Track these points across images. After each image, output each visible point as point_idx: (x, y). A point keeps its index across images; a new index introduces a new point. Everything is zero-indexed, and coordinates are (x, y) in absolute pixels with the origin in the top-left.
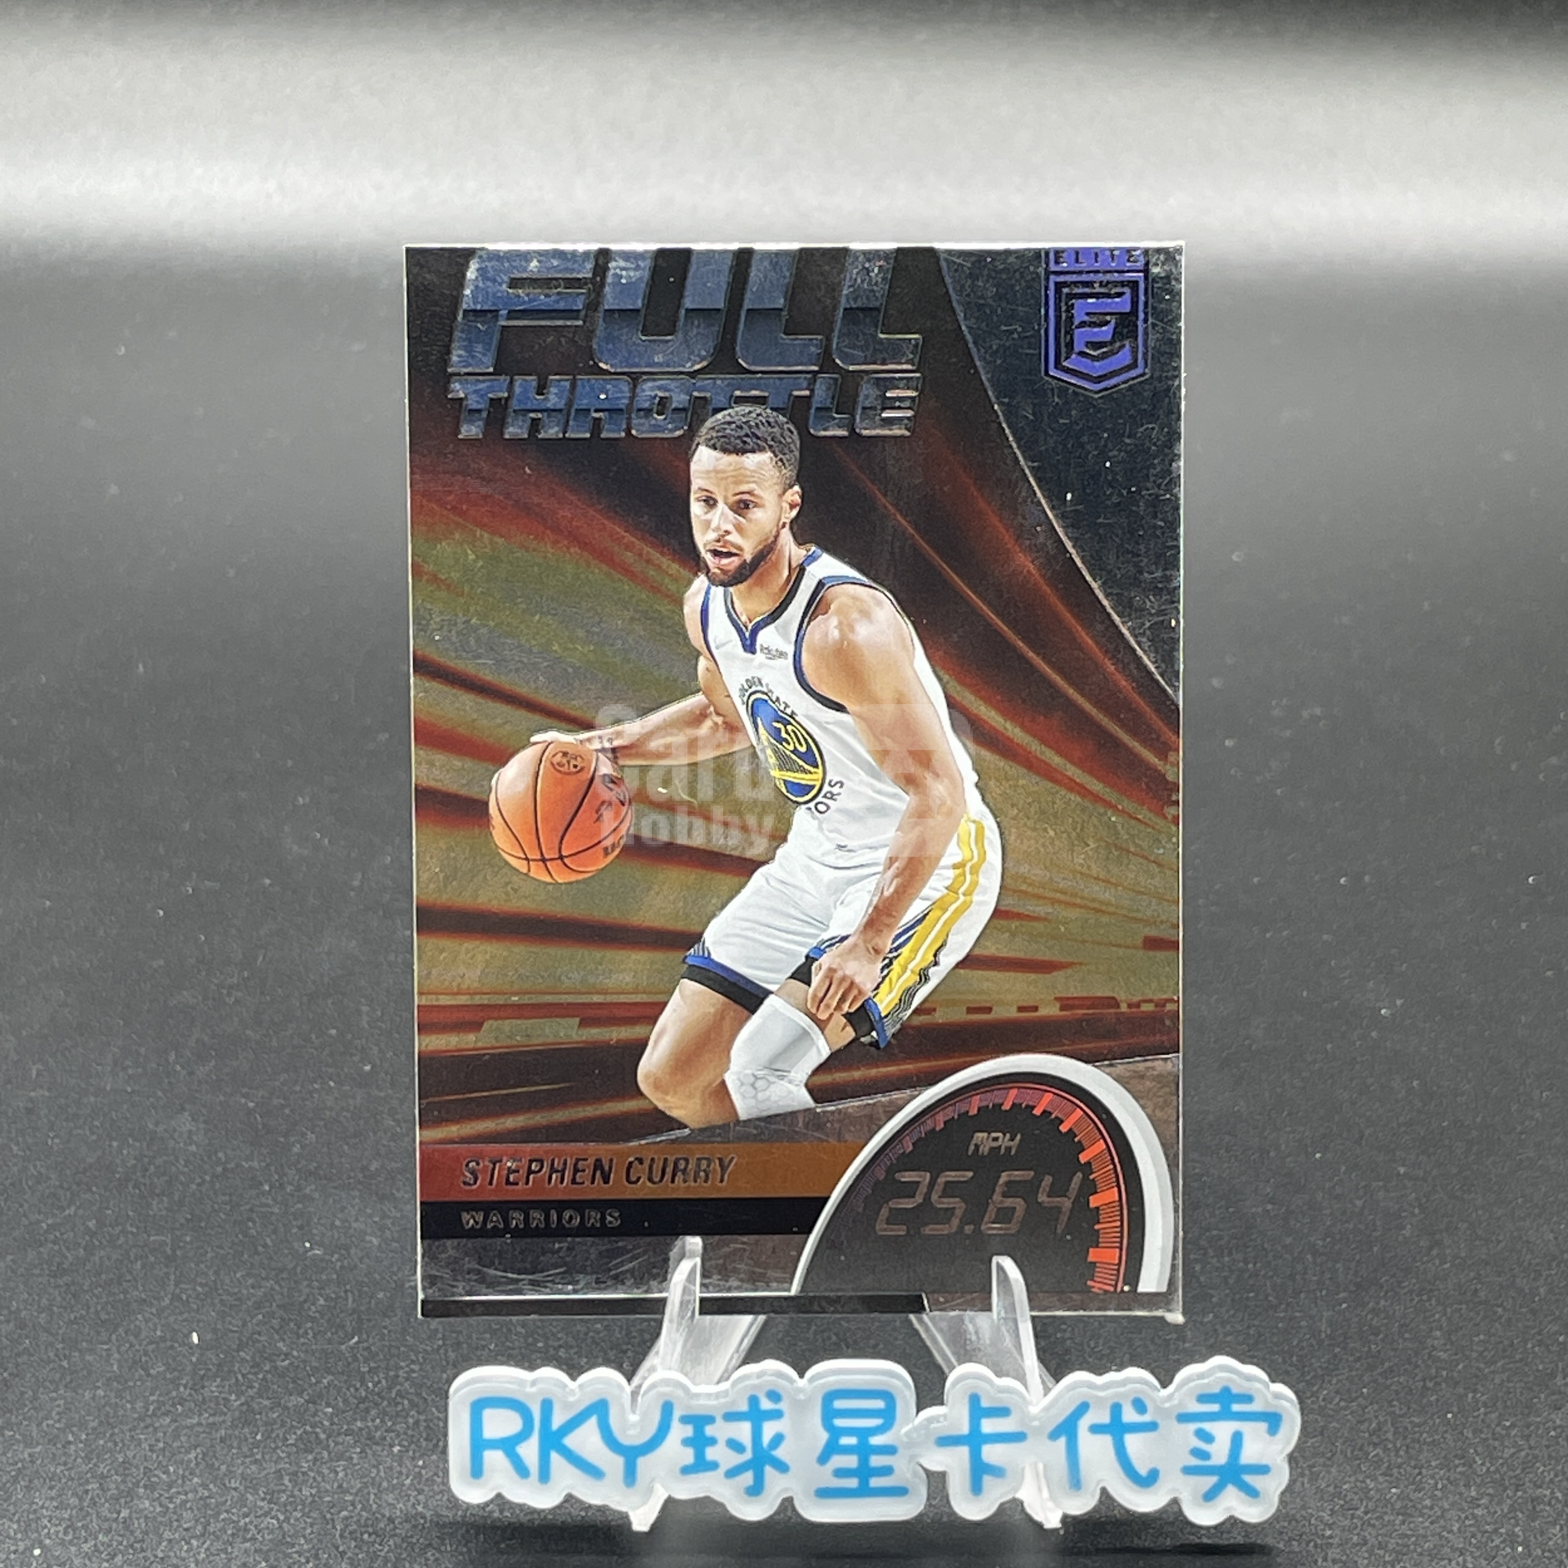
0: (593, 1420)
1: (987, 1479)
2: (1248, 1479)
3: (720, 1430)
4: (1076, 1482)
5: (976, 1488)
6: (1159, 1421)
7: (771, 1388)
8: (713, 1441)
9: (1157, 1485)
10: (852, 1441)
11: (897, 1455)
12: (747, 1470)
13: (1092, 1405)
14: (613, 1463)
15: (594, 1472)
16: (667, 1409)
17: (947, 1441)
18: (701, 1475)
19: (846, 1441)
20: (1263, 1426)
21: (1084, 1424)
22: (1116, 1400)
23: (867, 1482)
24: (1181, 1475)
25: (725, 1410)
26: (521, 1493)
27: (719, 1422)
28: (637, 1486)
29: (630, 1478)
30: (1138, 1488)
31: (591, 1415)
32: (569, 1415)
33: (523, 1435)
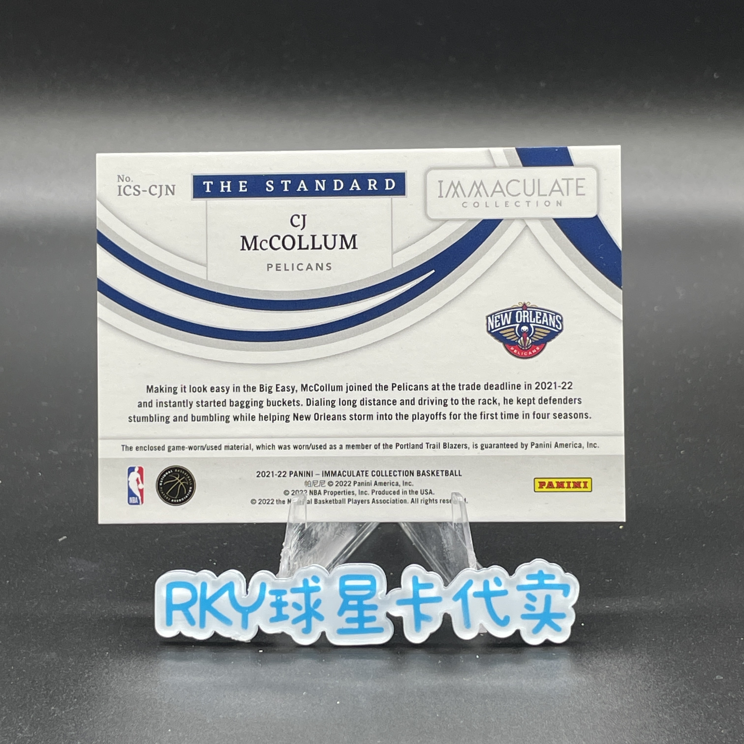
0: (226, 594)
1: (423, 623)
2: (555, 621)
3: (289, 598)
4: (468, 625)
5: (418, 627)
6: (508, 590)
7: (314, 575)
8: (286, 604)
9: (508, 625)
10: (355, 603)
11: (378, 610)
12: (303, 619)
13: (474, 582)
14: (236, 616)
15: (226, 621)
16: (263, 586)
17: (401, 602)
18: (280, 622)
19: (352, 603)
20: (561, 591)
21: (471, 591)
22: (486, 579)
23: (363, 625)
24: (521, 619)
25: (290, 588)
26: (189, 633)
27: (289, 594)
28: (248, 628)
29: (245, 625)
30: (499, 627)
31: (225, 591)
32: (216, 590)
33: (192, 602)
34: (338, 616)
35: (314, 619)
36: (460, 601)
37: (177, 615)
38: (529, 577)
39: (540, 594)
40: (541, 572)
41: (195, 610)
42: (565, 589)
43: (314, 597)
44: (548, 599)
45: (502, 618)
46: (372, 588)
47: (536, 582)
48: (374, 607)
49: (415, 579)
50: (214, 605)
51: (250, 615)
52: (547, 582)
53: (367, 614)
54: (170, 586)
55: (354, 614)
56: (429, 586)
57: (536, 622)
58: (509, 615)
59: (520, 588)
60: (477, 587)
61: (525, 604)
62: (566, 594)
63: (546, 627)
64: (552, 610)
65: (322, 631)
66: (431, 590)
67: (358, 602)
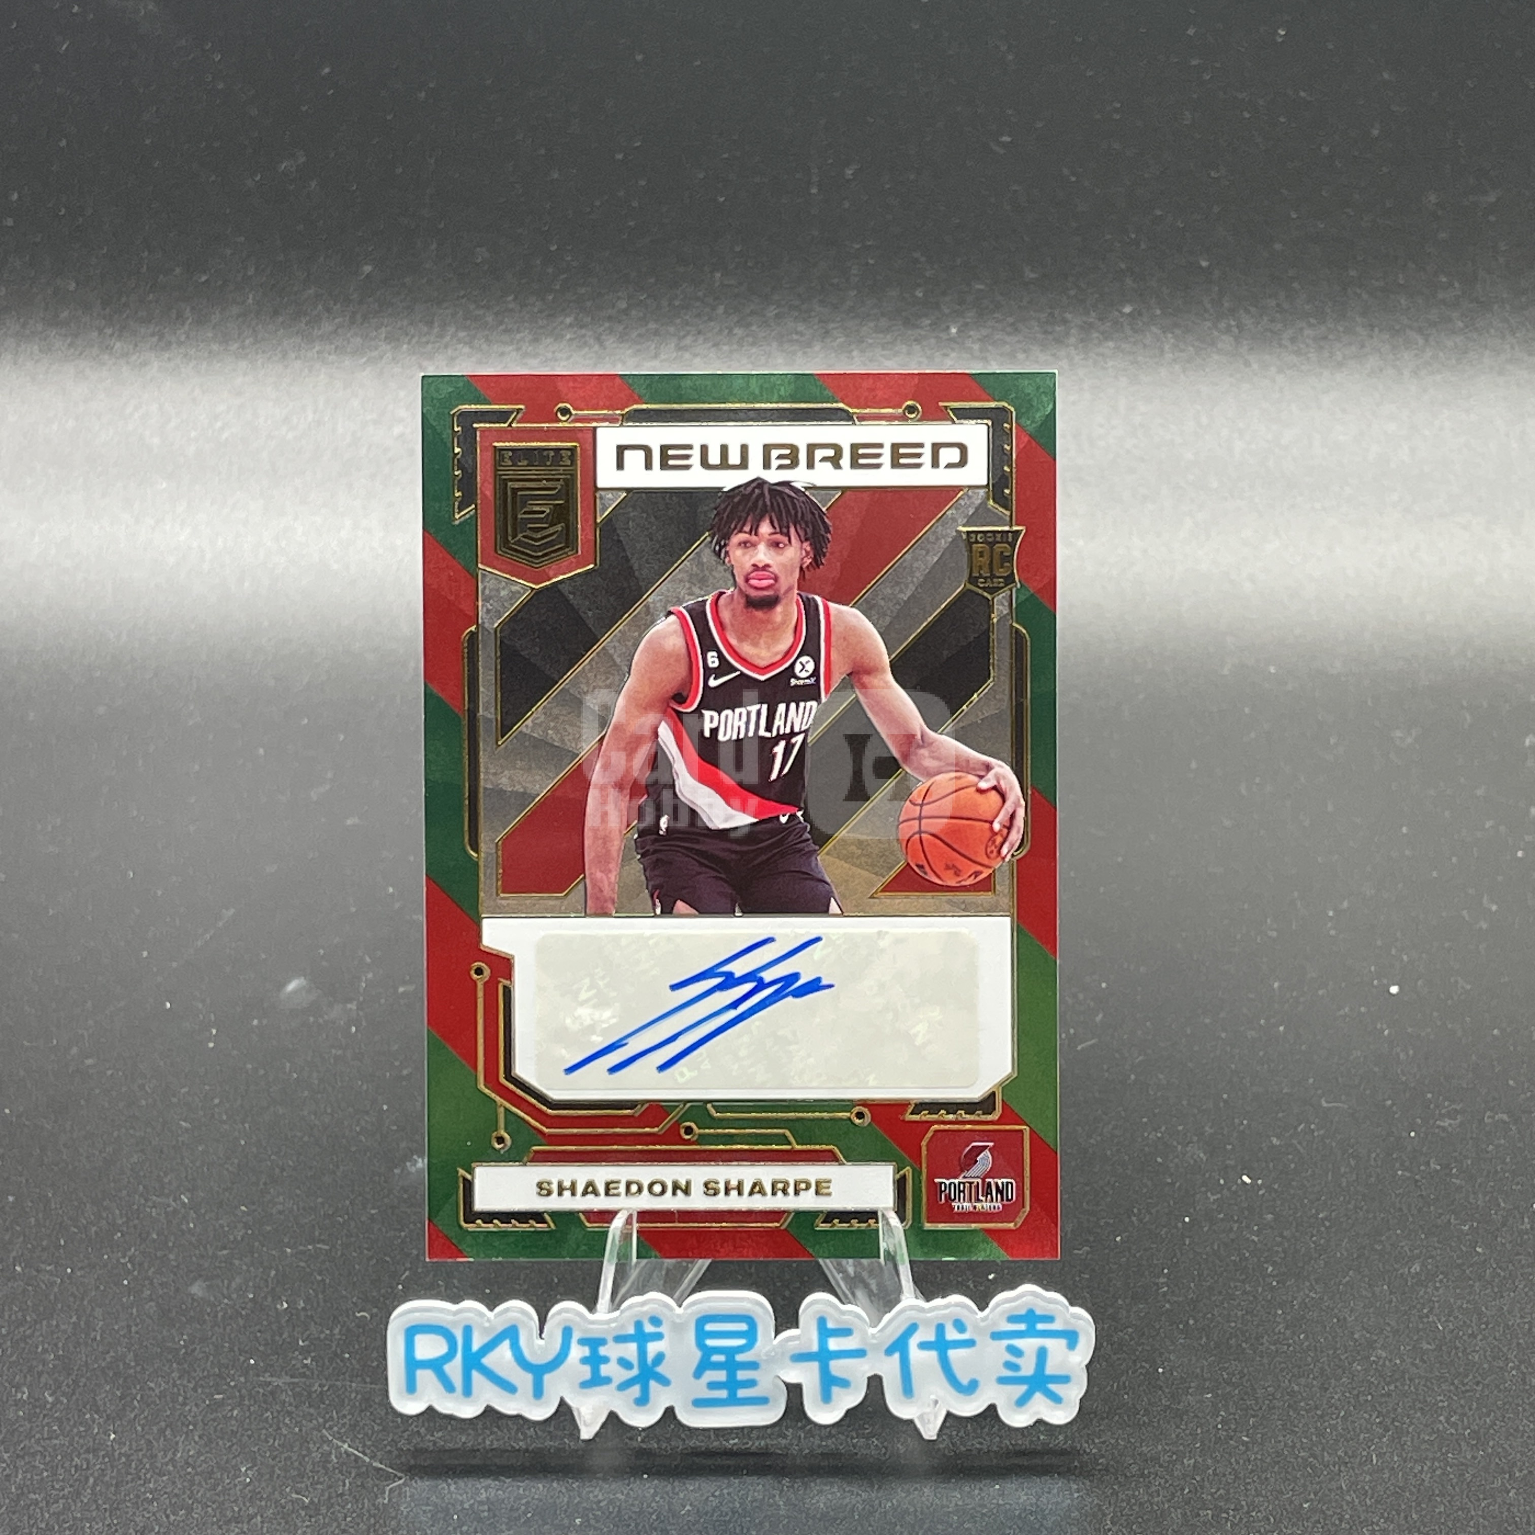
0: (506, 1343)
1: (835, 1390)
2: (1052, 1387)
3: (611, 1350)
4: (908, 1391)
5: (826, 1397)
7: (653, 1314)
8: (606, 1360)
9: (976, 1395)
10: (721, 1358)
11: (759, 1370)
12: (635, 1384)
13: (920, 1326)
14: (524, 1379)
16: (567, 1332)
17: (801, 1357)
18: (598, 1389)
19: (717, 1358)
20: (1064, 1342)
21: (913, 1342)
22: (940, 1322)
23: (735, 1394)
24: (997, 1385)
25: (615, 1334)
26: (448, 1406)
27: (611, 1343)
28: (544, 1399)
29: (538, 1392)
30: (961, 1396)
31: (505, 1339)
32: (486, 1339)
33: (449, 1357)
34: (692, 1379)
35: (653, 1384)
36: (897, 1356)
37: (425, 1377)
38: (1012, 1319)
39: (1029, 1345)
40: (1031, 1312)
41: (454, 1369)
42: (1071, 1337)
43: (653, 1348)
44: (1042, 1354)
45: (965, 1381)
46: (751, 1335)
47: (1022, 1327)
48: (753, 1366)
49: (822, 1322)
50: (486, 1361)
51: (547, 1377)
52: (1040, 1326)
53: (742, 1375)
54: (411, 1333)
55: (721, 1376)
56: (846, 1332)
57: (1023, 1388)
58: (978, 1378)
59: (997, 1336)
60: (926, 1334)
61: (1002, 1361)
62: (1072, 1345)
63: (1038, 1396)
64: (1049, 1370)
65: (667, 1405)
66: (850, 1338)
67: (727, 1358)
